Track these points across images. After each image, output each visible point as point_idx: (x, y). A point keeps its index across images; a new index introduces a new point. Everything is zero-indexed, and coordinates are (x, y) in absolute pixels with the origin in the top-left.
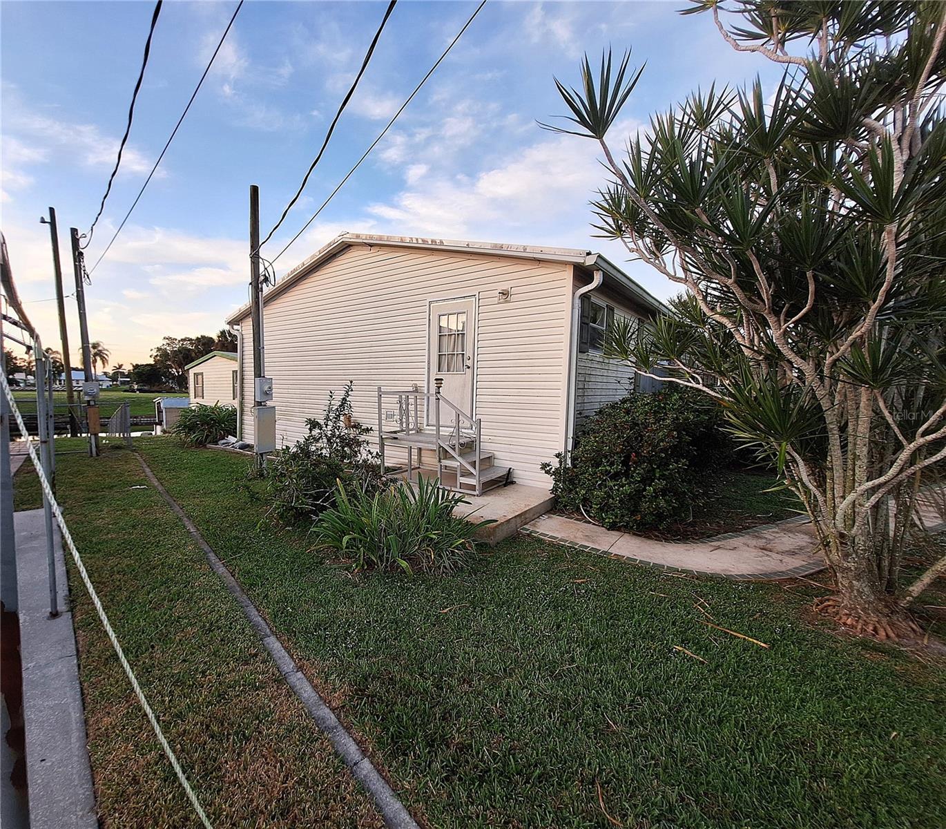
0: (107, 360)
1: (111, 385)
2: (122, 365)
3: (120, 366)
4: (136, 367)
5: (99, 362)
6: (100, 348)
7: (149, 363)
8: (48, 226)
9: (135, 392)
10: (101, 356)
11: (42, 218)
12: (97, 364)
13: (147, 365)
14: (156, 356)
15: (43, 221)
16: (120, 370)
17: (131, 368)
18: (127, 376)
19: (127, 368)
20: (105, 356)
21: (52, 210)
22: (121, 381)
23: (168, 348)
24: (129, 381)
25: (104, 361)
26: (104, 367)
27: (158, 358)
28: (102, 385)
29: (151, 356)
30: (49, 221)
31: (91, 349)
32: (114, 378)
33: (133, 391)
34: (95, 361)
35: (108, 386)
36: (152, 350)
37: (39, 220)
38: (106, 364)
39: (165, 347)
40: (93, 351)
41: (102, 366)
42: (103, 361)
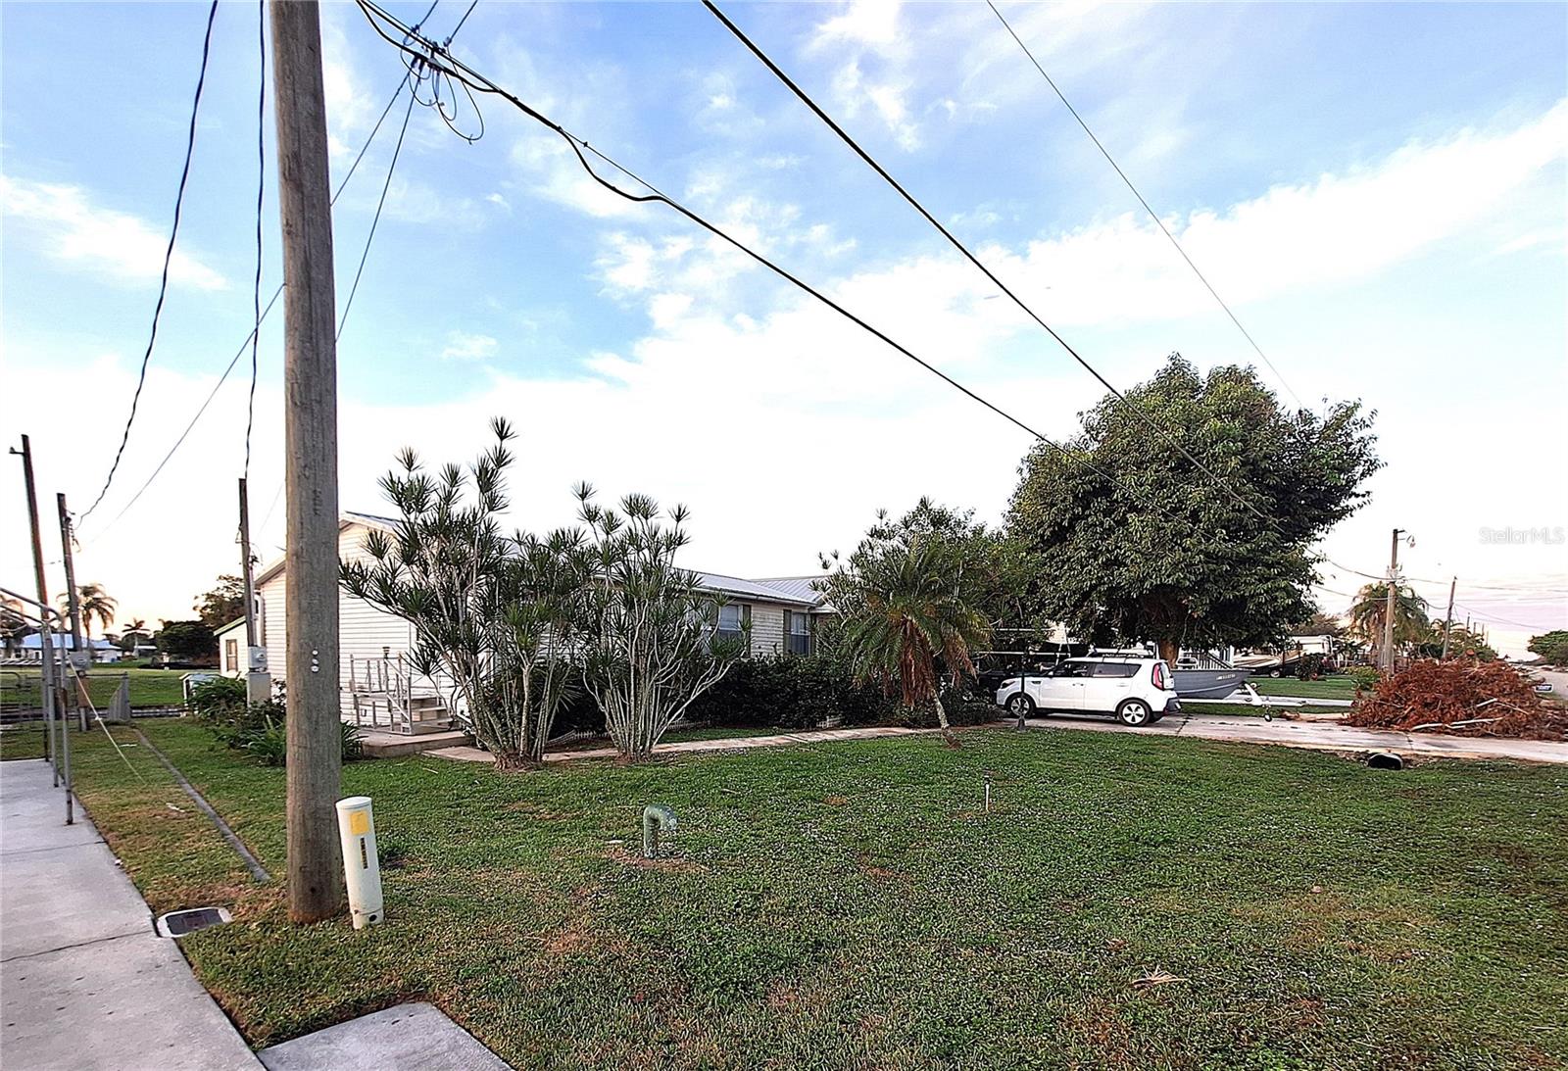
0: (111, 617)
1: (119, 658)
2: (142, 622)
3: (139, 625)
4: (168, 625)
5: (96, 617)
6: (97, 595)
7: (190, 620)
8: (20, 459)
9: (163, 668)
10: (98, 608)
11: (12, 448)
12: (91, 622)
13: (188, 623)
14: (204, 608)
15: (13, 451)
16: (138, 631)
17: (160, 627)
18: (152, 642)
19: (153, 627)
20: (107, 608)
21: (25, 438)
22: (139, 651)
23: (227, 595)
24: (153, 650)
25: (105, 615)
26: (105, 627)
27: (209, 610)
28: (101, 658)
29: (194, 609)
30: (22, 451)
31: (82, 597)
32: (125, 645)
33: (159, 667)
34: (88, 617)
35: (113, 660)
36: (196, 598)
37: (9, 450)
38: (109, 622)
39: (221, 592)
40: (84, 600)
41: (102, 624)
42: (103, 616)
